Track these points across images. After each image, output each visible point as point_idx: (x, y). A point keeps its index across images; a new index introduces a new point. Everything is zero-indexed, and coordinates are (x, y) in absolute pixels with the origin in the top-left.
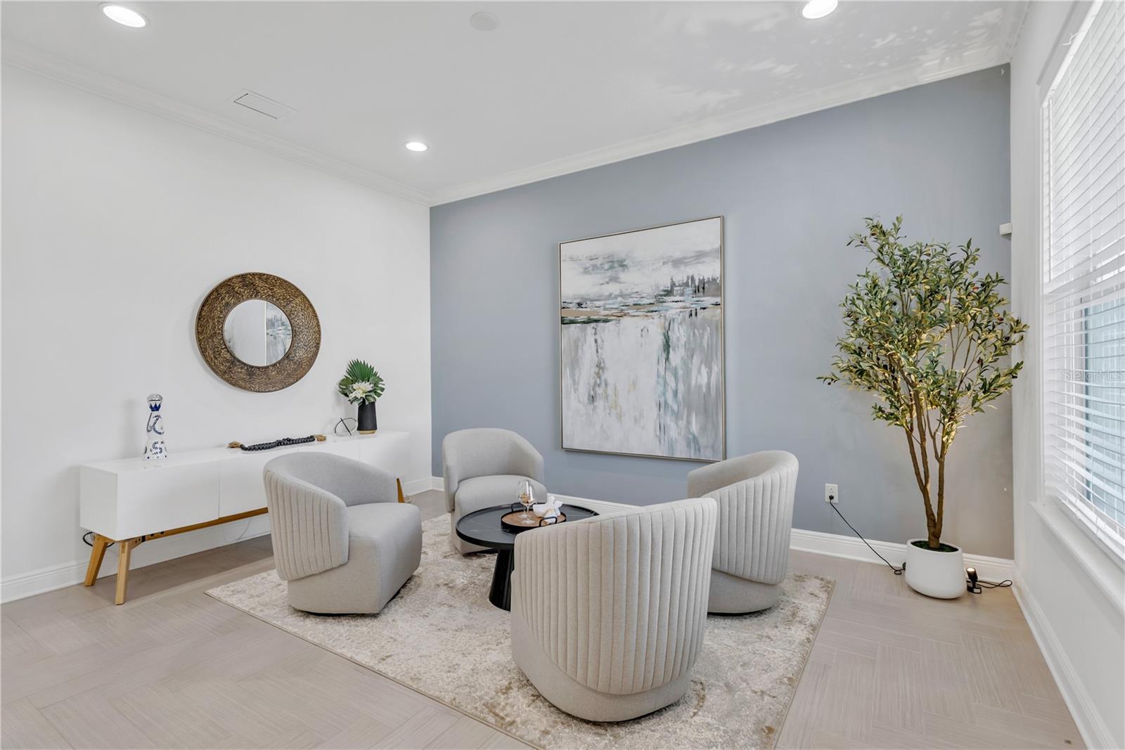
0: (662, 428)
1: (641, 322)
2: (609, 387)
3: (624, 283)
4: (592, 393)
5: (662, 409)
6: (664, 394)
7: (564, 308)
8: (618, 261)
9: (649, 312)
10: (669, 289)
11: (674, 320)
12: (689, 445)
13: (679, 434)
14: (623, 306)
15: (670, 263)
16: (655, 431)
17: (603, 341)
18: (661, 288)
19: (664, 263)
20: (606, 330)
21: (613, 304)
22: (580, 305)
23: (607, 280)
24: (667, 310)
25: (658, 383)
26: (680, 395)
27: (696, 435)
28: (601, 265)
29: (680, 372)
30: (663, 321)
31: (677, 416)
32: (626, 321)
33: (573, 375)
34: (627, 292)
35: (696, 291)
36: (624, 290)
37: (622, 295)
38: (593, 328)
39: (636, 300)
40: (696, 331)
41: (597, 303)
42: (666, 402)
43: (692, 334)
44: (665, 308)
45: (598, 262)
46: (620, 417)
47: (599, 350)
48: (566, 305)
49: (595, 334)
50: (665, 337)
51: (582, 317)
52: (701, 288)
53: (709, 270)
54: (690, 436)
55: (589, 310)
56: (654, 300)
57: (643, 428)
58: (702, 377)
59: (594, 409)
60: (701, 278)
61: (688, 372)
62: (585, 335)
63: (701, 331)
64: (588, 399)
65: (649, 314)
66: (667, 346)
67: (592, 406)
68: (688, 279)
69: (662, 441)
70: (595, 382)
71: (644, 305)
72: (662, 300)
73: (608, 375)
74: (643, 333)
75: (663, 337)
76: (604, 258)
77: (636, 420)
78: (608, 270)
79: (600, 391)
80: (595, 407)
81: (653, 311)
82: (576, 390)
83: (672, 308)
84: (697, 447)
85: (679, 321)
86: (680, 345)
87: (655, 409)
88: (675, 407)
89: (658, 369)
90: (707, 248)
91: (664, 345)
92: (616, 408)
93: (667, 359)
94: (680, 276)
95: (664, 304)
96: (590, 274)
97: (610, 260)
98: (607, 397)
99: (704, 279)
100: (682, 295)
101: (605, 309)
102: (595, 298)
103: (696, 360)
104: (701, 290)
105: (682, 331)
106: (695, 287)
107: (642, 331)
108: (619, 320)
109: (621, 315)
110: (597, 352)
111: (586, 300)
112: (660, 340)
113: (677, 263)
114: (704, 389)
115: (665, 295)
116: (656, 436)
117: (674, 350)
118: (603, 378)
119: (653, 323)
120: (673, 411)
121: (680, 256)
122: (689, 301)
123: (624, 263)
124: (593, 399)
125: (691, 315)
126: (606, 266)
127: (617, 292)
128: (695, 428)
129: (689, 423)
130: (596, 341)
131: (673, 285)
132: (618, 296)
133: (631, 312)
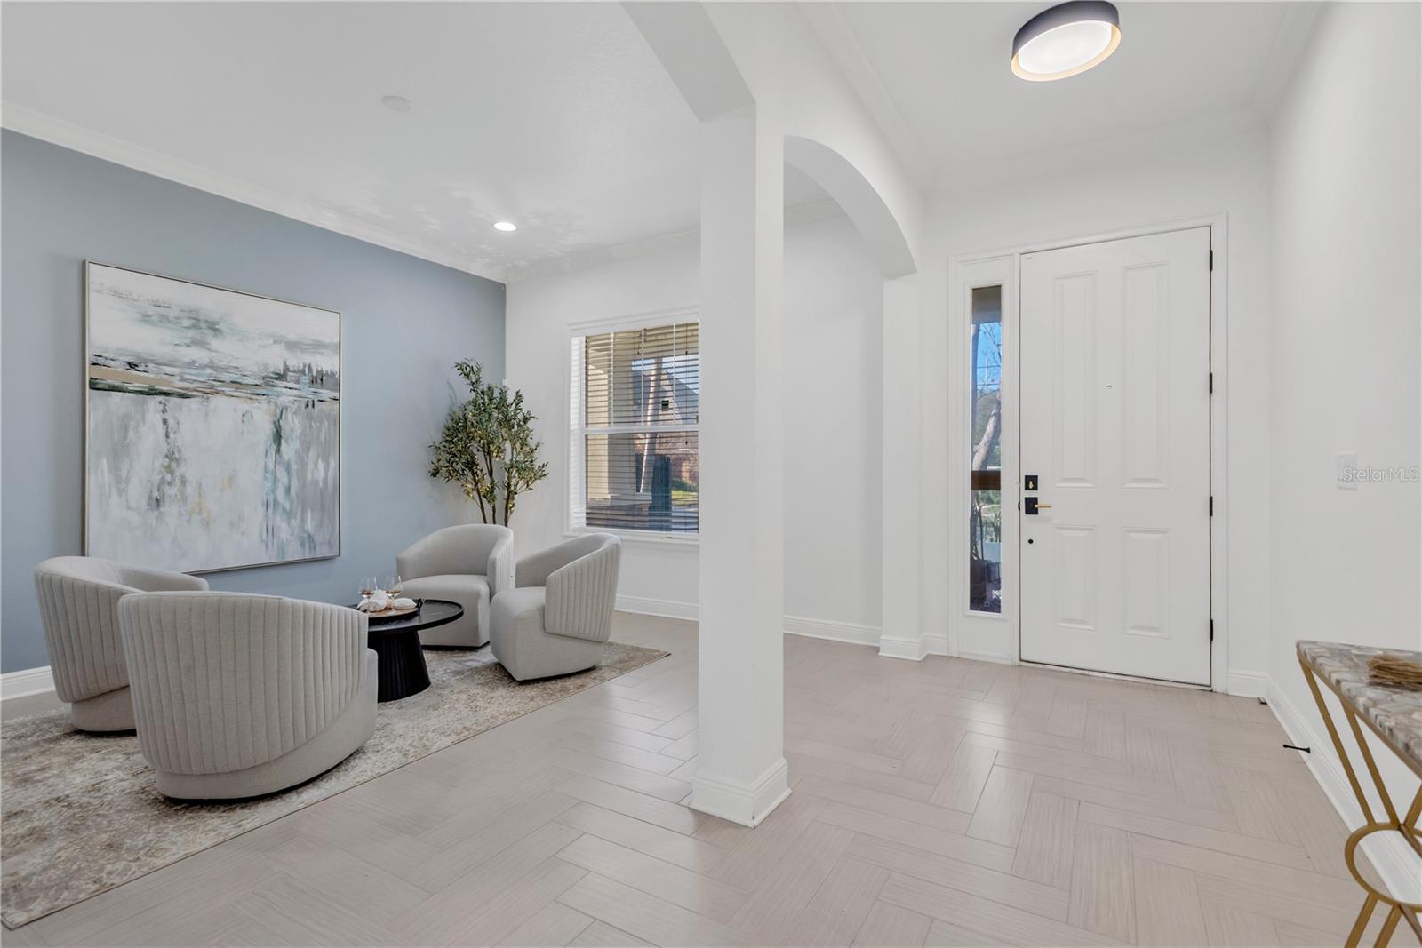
0: (270, 531)
1: (243, 406)
2: (188, 485)
3: (215, 351)
4: (156, 494)
5: (270, 510)
6: (273, 491)
7: (94, 364)
8: (206, 321)
9: (253, 394)
10: (282, 372)
11: (287, 409)
12: (303, 545)
13: (292, 534)
14: (215, 381)
15: (283, 344)
16: (261, 535)
17: (178, 423)
18: (272, 370)
19: (275, 342)
20: (185, 409)
21: (196, 375)
22: (132, 366)
23: (188, 341)
24: (279, 396)
25: (265, 478)
26: (293, 492)
27: (311, 533)
28: (177, 318)
29: (294, 467)
30: (272, 407)
31: (289, 515)
32: (216, 401)
33: (115, 469)
34: (221, 364)
35: (314, 381)
36: (216, 361)
37: (212, 366)
38: (160, 403)
39: (235, 377)
40: (313, 424)
41: (169, 370)
42: (275, 501)
43: (308, 426)
44: (275, 394)
45: (172, 313)
46: (206, 524)
47: (171, 435)
48: (100, 361)
49: (164, 411)
50: (276, 426)
51: (136, 384)
52: (318, 379)
53: (326, 363)
54: (305, 535)
55: (151, 376)
56: (262, 382)
57: (243, 533)
58: (319, 471)
59: (160, 518)
60: (319, 369)
61: (303, 466)
62: (144, 414)
63: (318, 424)
64: (149, 504)
65: (253, 397)
66: (278, 437)
67: (156, 513)
68: (304, 366)
69: (270, 545)
70: (163, 478)
71: (247, 384)
72: (271, 383)
73: (189, 470)
74: (245, 419)
75: (272, 426)
76: (182, 311)
77: (232, 525)
78: (188, 327)
79: (171, 491)
80: (161, 513)
81: (259, 394)
82: (121, 492)
83: (285, 394)
84: (312, 546)
85: (294, 410)
86: (293, 436)
87: (262, 510)
88: (287, 506)
89: (266, 462)
90: (327, 340)
91: (274, 435)
92: (200, 512)
93: (278, 451)
94: (295, 362)
95: (275, 389)
96: (155, 325)
97: (194, 316)
98: (184, 499)
99: (322, 371)
100: (297, 382)
101: (183, 380)
102: (165, 361)
103: (312, 453)
104: (319, 381)
105: (296, 422)
106: (313, 376)
107: (243, 415)
108: (208, 399)
109: (211, 392)
110: (167, 437)
111: (146, 361)
112: (268, 429)
113: (292, 346)
114: (321, 484)
115: (276, 379)
116: (262, 541)
117: (287, 442)
118: (177, 474)
119: (259, 408)
120: (284, 509)
121: (295, 340)
122: (306, 391)
123: (217, 327)
124: (158, 503)
125: (308, 405)
126: (186, 323)
127: (205, 361)
128: (309, 526)
129: (303, 521)
130: (165, 422)
131: (287, 369)
132: (206, 366)
133: (228, 390)
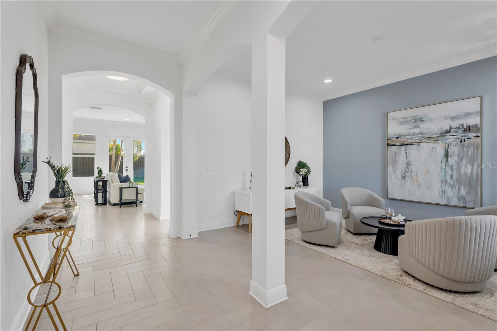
0: (443, 192)
1: (432, 145)
2: (413, 173)
3: (422, 128)
4: (404, 175)
5: (444, 184)
6: (445, 177)
7: (389, 139)
8: (419, 119)
9: (436, 140)
10: (449, 130)
11: (451, 144)
12: (459, 200)
13: (454, 195)
14: (422, 138)
15: (449, 119)
16: (439, 192)
17: (410, 153)
18: (444, 130)
19: (445, 119)
20: (412, 149)
21: (416, 137)
22: (397, 138)
23: (413, 127)
24: (447, 140)
25: (441, 171)
26: (454, 177)
27: (464, 195)
28: (409, 121)
29: (455, 167)
30: (444, 144)
31: (452, 187)
32: (423, 145)
33: (393, 167)
34: (424, 132)
35: (465, 130)
36: (422, 131)
37: (421, 133)
38: (405, 148)
39: (429, 136)
40: (464, 148)
41: (407, 137)
42: (446, 180)
43: (462, 150)
44: (446, 139)
45: (408, 120)
46: (419, 186)
47: (408, 157)
48: (390, 138)
49: (406, 150)
50: (446, 151)
51: (398, 143)
52: (468, 129)
53: (473, 121)
54: (460, 196)
55: (402, 140)
56: (440, 135)
57: (432, 191)
58: (467, 169)
59: (405, 182)
60: (468, 125)
61: (459, 167)
62: (400, 151)
63: (467, 149)
64: (402, 178)
65: (436, 141)
66: (447, 155)
67: (404, 181)
68: (460, 125)
69: (444, 197)
70: (406, 170)
71: (434, 137)
72: (444, 135)
73: (413, 168)
74: (433, 150)
75: (444, 152)
76: (411, 118)
77: (428, 187)
78: (413, 123)
79: (408, 174)
80: (405, 181)
81: (439, 140)
82: (395, 174)
83: (450, 138)
84: (464, 201)
85: (454, 144)
86: (454, 155)
87: (440, 183)
88: (451, 183)
89: (441, 165)
90: (472, 111)
91: (445, 155)
92: (417, 182)
93: (447, 161)
94: (455, 124)
95: (445, 137)
96: (403, 125)
97: (414, 118)
98: (412, 177)
99: (469, 125)
100: (456, 132)
101: (411, 140)
102: (406, 135)
103: (464, 162)
104: (468, 130)
105: (456, 149)
106: (464, 129)
107: (432, 149)
108: (419, 144)
109: (420, 142)
110: (407, 158)
111: (401, 136)
112: (443, 153)
113: (453, 118)
114: (469, 175)
115: (446, 133)
116: (440, 195)
117: (451, 157)
118: (410, 169)
119: (438, 145)
120: (450, 184)
121: (455, 115)
122: (461, 135)
123: (423, 120)
124: (404, 178)
125: (461, 141)
126: (412, 121)
127: (419, 132)
128: (463, 192)
129: (459, 190)
130: (406, 153)
131: (451, 128)
132: (419, 134)
133: (426, 141)
